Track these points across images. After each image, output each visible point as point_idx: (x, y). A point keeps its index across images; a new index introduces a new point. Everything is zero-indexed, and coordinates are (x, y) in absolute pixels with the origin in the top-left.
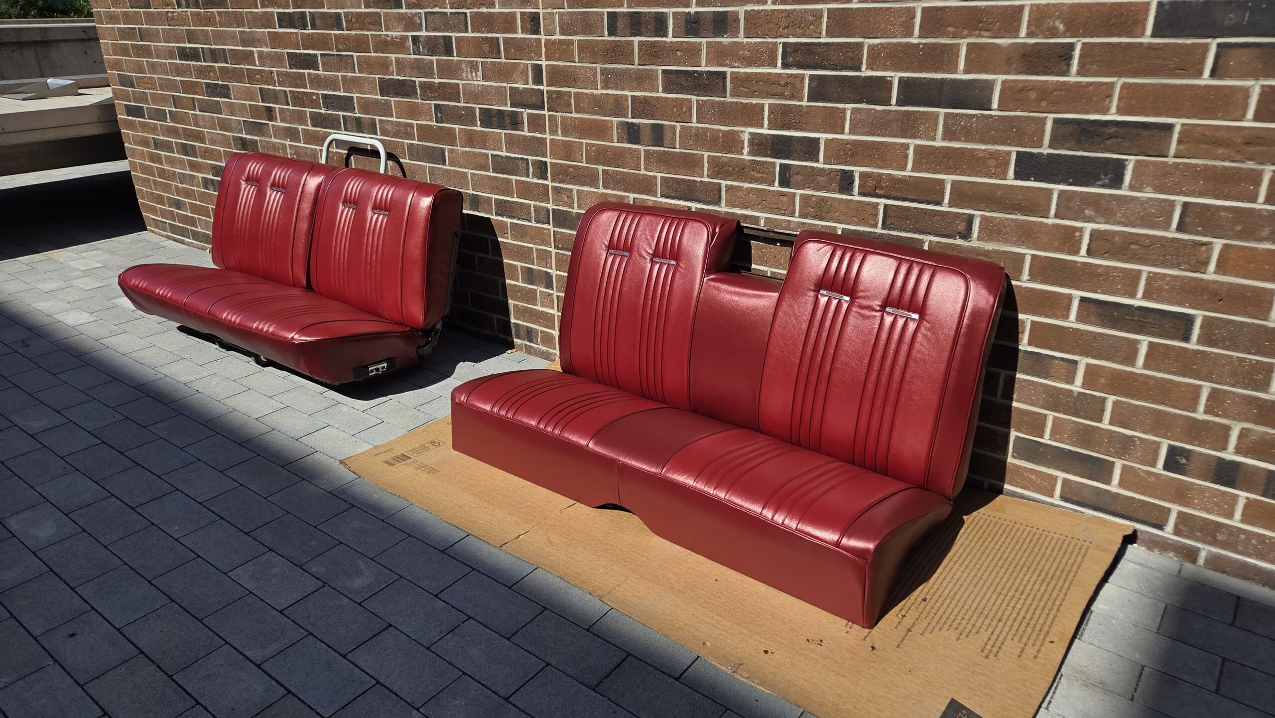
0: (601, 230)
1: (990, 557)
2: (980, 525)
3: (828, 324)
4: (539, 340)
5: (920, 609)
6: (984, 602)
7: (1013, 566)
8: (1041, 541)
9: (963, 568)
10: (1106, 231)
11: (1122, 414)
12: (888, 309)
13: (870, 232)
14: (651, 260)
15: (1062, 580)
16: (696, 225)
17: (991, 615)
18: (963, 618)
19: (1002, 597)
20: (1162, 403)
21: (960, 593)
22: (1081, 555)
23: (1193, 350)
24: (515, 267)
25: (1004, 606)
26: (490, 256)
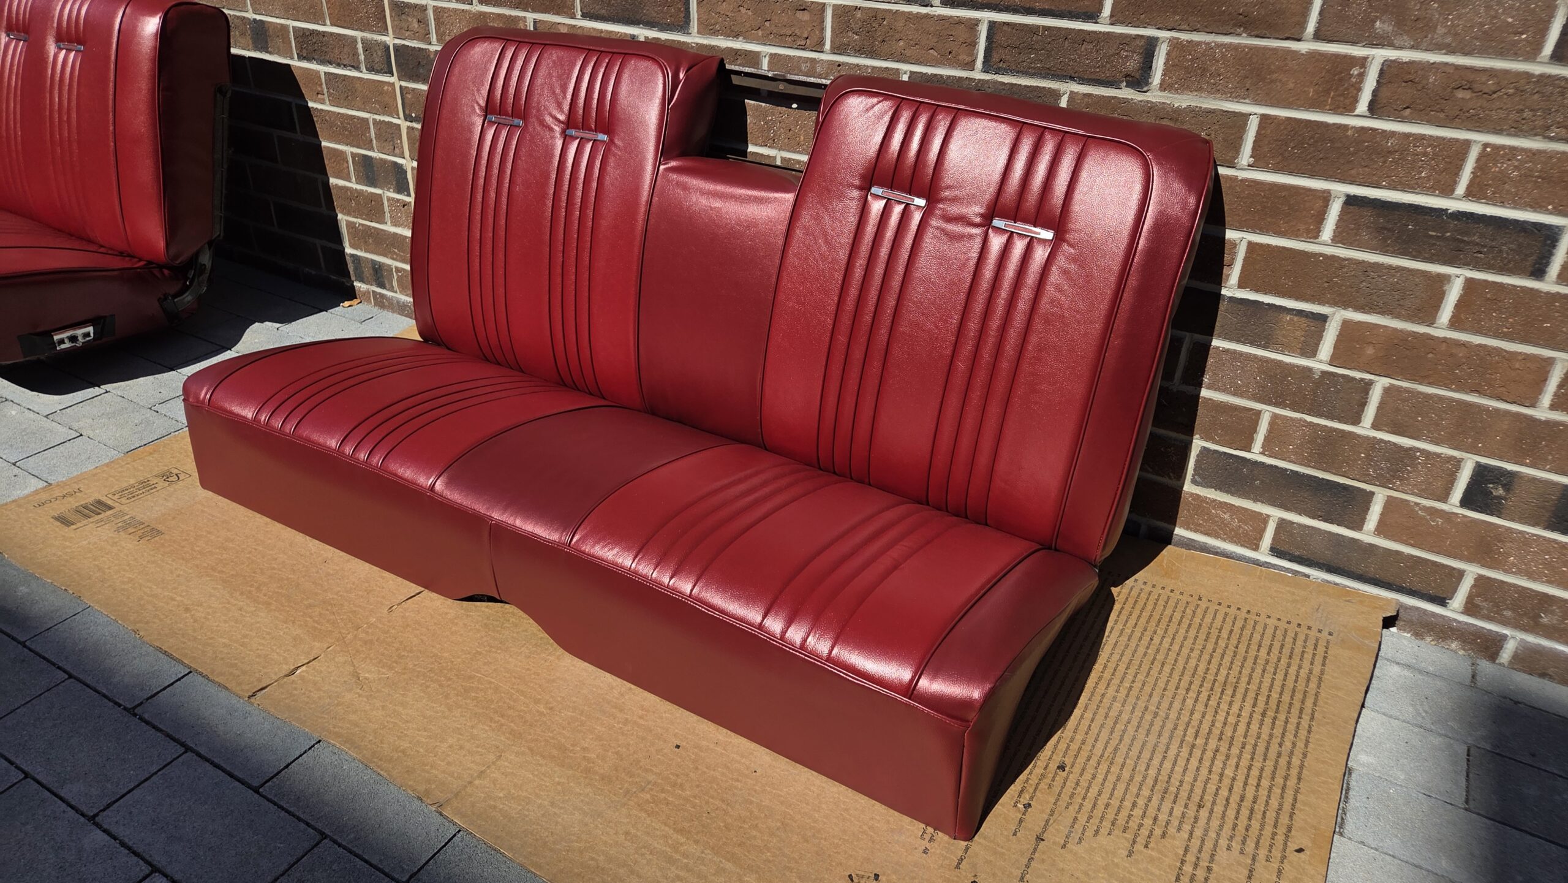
0: (470, 77)
1: (1167, 669)
2: (1141, 603)
3: (884, 251)
4: (395, 284)
5: (1057, 790)
6: (1167, 765)
7: (1207, 685)
8: (1247, 632)
9: (1122, 695)
10: (1412, 63)
11: (1398, 410)
12: (997, 223)
13: (961, 78)
14: (563, 132)
15: (1295, 711)
16: (644, 64)
17: (1184, 794)
18: (1134, 805)
19: (1197, 753)
20: (1476, 390)
21: (1123, 749)
22: (1318, 660)
23: (1548, 293)
24: (342, 153)
25: (1204, 772)
26: (299, 136)
